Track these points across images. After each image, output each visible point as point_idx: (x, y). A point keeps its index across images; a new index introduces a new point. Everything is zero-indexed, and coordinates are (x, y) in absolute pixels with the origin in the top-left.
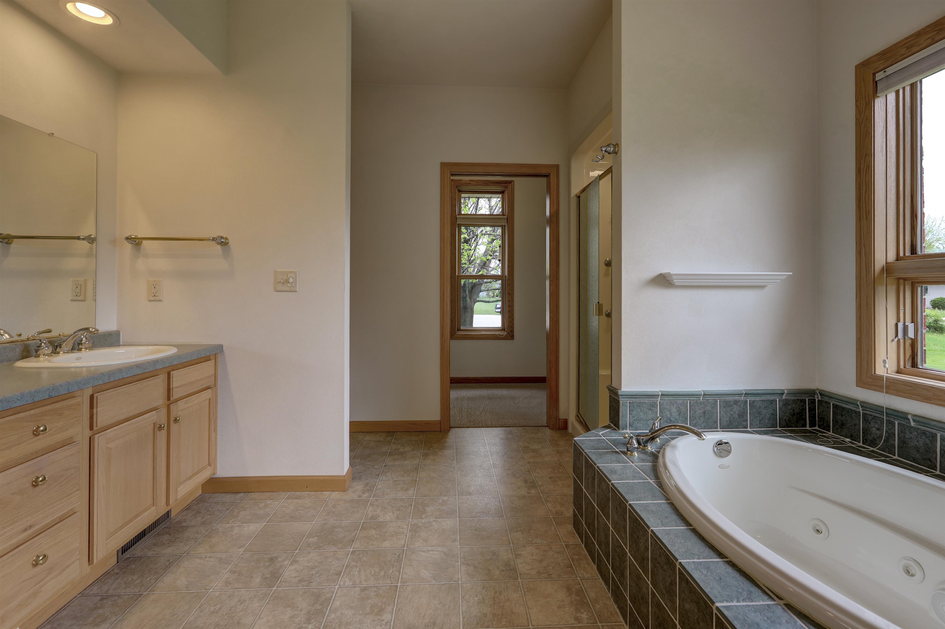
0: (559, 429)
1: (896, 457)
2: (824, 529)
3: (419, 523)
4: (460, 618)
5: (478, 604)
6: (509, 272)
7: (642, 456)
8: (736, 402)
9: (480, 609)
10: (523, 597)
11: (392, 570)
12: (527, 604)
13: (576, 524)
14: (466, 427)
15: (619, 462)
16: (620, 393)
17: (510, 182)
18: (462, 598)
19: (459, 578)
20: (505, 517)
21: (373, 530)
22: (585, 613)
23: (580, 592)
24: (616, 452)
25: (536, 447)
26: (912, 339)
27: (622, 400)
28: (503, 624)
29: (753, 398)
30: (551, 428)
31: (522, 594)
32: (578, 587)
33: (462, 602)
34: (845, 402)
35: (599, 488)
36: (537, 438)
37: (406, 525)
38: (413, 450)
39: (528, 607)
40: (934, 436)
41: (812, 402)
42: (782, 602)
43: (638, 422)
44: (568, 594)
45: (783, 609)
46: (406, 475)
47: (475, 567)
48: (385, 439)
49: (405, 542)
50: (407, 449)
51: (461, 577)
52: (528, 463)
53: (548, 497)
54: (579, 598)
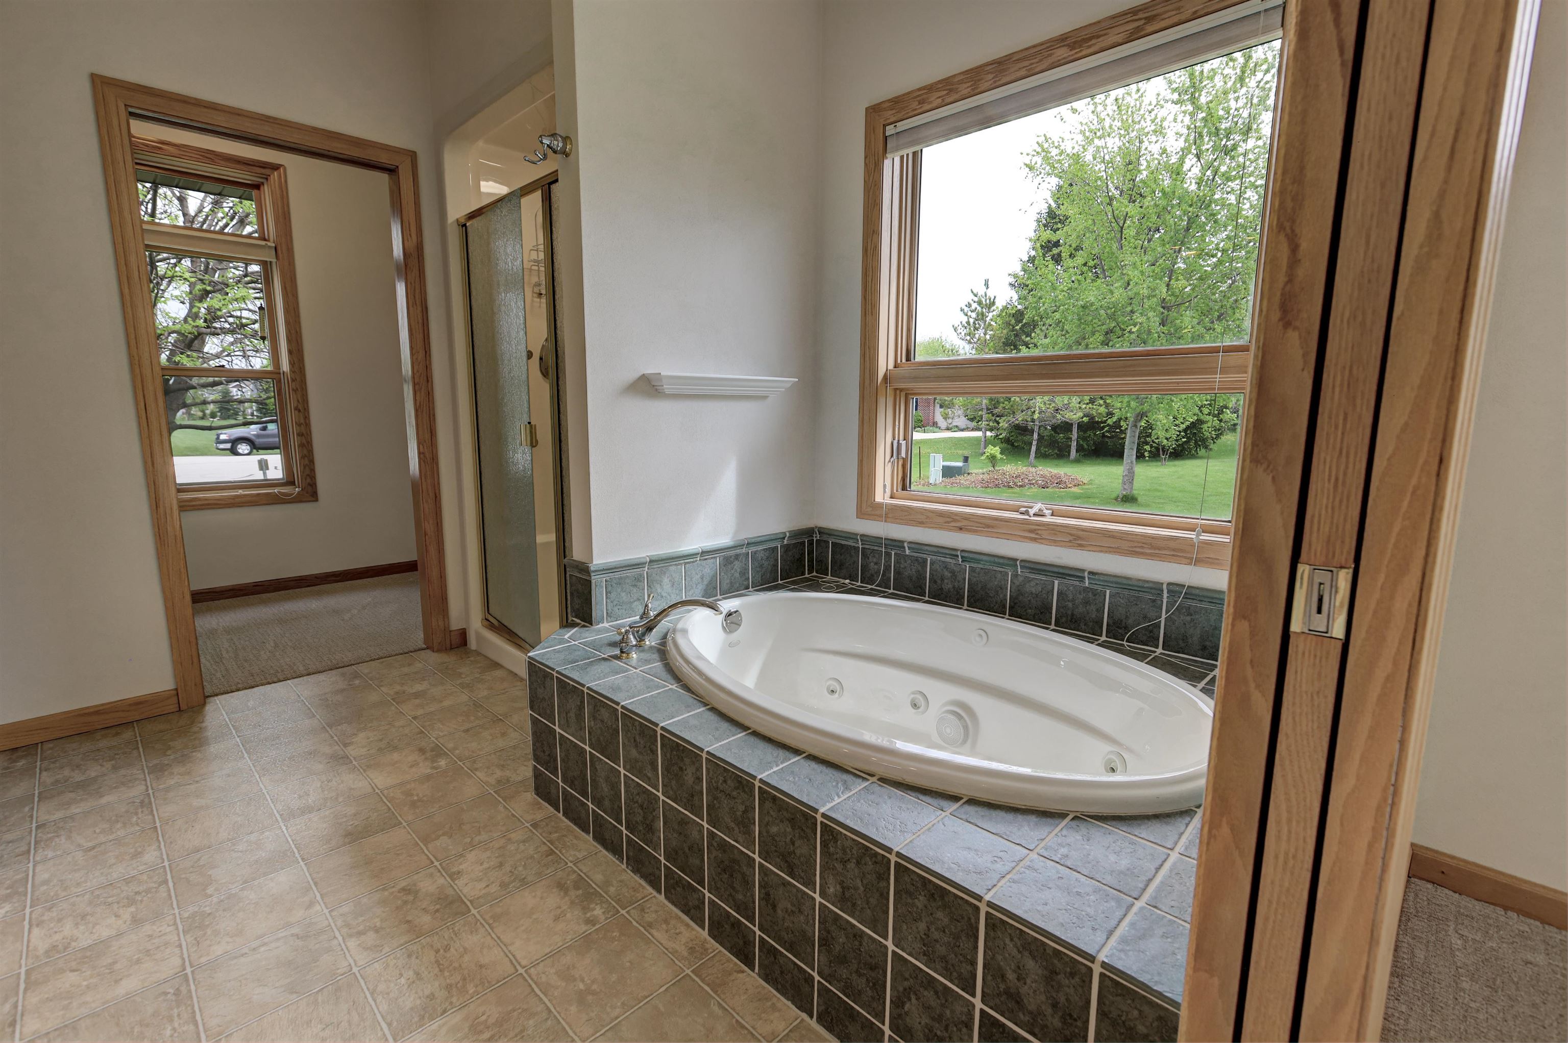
0: (451, 649)
1: (891, 591)
2: (838, 688)
3: (205, 906)
4: (382, 1029)
5: (409, 986)
6: (292, 364)
7: (644, 656)
8: (737, 557)
9: (416, 993)
10: (490, 934)
11: (170, 1028)
12: (502, 942)
13: (543, 789)
14: (246, 689)
15: (618, 673)
16: (592, 569)
17: (276, 167)
18: (372, 994)
19: (350, 965)
20: (405, 824)
21: (71, 974)
22: (598, 907)
23: (580, 882)
24: (604, 659)
25: (418, 687)
26: (903, 458)
27: (594, 579)
28: (471, 992)
29: (754, 549)
30: (435, 650)
31: (487, 930)
32: (573, 876)
33: (375, 1001)
34: (846, 537)
35: (595, 718)
36: (416, 673)
37: (169, 926)
38: (115, 768)
39: (505, 945)
40: (925, 561)
41: (811, 543)
42: (874, 779)
43: (619, 607)
44: (562, 894)
45: (880, 785)
46: (119, 825)
47: (377, 931)
48: (8, 768)
49: (183, 959)
50: (93, 771)
51: (355, 961)
52: (415, 718)
53: (474, 762)
54: (580, 892)
